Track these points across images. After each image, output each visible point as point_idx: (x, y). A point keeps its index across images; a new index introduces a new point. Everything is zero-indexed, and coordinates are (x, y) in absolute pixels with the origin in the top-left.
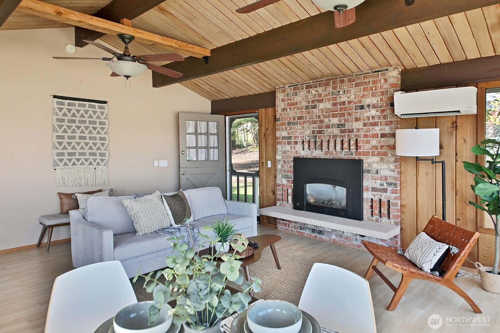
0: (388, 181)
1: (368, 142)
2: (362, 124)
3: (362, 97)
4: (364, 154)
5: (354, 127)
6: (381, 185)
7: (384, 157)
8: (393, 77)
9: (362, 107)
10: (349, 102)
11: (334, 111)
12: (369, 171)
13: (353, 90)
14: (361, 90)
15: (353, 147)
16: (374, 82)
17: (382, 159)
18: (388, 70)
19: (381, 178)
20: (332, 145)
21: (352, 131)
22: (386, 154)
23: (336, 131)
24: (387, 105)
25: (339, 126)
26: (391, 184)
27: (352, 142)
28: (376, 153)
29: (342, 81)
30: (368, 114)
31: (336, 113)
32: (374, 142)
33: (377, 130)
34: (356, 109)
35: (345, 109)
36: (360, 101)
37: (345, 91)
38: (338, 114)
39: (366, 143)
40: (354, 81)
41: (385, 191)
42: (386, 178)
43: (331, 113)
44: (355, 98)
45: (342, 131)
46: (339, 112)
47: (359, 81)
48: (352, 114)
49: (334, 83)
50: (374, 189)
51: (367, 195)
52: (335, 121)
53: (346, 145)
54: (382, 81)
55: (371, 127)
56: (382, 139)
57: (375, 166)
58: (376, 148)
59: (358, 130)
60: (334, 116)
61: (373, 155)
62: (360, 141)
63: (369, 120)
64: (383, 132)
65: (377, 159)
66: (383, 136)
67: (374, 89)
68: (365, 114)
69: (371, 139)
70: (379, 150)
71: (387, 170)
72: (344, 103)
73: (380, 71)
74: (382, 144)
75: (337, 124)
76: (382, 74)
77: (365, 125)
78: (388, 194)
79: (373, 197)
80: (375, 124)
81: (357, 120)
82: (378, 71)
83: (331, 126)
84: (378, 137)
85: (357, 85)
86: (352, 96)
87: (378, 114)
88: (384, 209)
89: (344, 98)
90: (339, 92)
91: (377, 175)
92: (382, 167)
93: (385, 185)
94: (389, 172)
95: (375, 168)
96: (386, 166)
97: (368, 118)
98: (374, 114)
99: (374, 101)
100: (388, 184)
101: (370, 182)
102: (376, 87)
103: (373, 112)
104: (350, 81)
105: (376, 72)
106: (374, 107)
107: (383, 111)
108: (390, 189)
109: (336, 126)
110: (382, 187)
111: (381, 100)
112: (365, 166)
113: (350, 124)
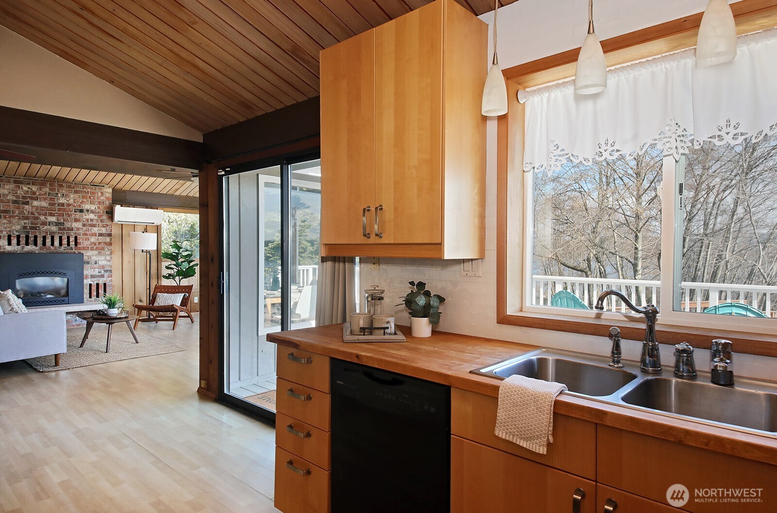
0: (105, 269)
1: (87, 239)
2: (82, 225)
3: (81, 203)
4: (84, 248)
5: (73, 226)
6: (99, 272)
7: (101, 251)
8: (108, 192)
9: (81, 211)
10: (69, 205)
11: (51, 210)
12: (88, 263)
13: (72, 196)
14: (80, 196)
15: (72, 243)
16: (92, 193)
17: (99, 253)
18: (104, 186)
19: (99, 267)
20: (48, 241)
21: (72, 229)
22: (103, 249)
23: (54, 228)
24: (103, 212)
25: (57, 224)
26: (107, 271)
27: (72, 239)
28: (95, 248)
29: (61, 186)
30: (87, 217)
31: (53, 212)
32: (93, 239)
33: (95, 230)
34: (75, 212)
35: (64, 210)
36: (80, 206)
37: (63, 194)
38: (56, 213)
39: (86, 240)
40: (74, 188)
41: (103, 276)
42: (103, 267)
43: (48, 212)
44: (74, 202)
45: (60, 229)
46: (57, 212)
47: (78, 189)
48: (72, 215)
49: (51, 185)
50: (92, 276)
51: (87, 282)
52: (53, 219)
53: (65, 241)
54: (100, 194)
55: (90, 228)
56: (100, 237)
57: (94, 258)
58: (95, 244)
59: (78, 229)
60: (51, 215)
61: (92, 249)
62: (80, 238)
63: (88, 221)
64: (101, 232)
65: (96, 252)
66: (101, 235)
67: (92, 198)
68: (85, 217)
69: (90, 237)
70: (97, 246)
71: (104, 260)
72: (63, 205)
73: (98, 186)
74: (100, 241)
75: (55, 222)
76: (99, 189)
77: (84, 225)
78: (105, 279)
79: (92, 283)
80: (94, 226)
81: (76, 220)
82: (96, 186)
83: (48, 223)
84: (96, 236)
85: (76, 192)
86: (71, 200)
87: (96, 218)
88: (101, 290)
89: (62, 200)
90: (57, 194)
91: (95, 265)
92: (100, 259)
93: (103, 272)
94: (106, 262)
95: (94, 260)
96: (103, 258)
97: (87, 220)
98: (92, 218)
99: (93, 207)
100: (105, 271)
101: (90, 271)
102: (94, 197)
103: (92, 216)
104: (69, 187)
105: (94, 185)
106: (92, 212)
107: (100, 216)
108: (106, 274)
109: (54, 224)
110: (99, 274)
111: (99, 208)
112: (85, 258)
113: (70, 223)
